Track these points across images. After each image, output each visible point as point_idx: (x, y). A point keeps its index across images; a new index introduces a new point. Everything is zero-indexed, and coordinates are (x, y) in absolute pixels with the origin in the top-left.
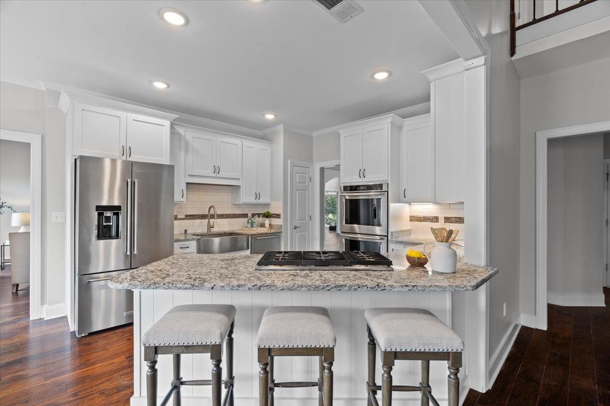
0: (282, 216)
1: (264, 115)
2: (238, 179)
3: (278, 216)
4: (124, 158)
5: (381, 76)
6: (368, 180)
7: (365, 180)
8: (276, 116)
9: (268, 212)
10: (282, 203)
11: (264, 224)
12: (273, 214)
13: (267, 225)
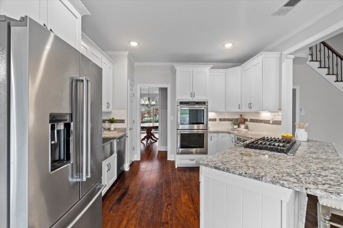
0: (126, 121)
1: (129, 42)
3: (122, 121)
5: (228, 45)
6: (196, 99)
7: (194, 98)
8: (139, 44)
9: (113, 118)
10: (125, 111)
11: (110, 128)
12: (116, 120)
13: (112, 129)
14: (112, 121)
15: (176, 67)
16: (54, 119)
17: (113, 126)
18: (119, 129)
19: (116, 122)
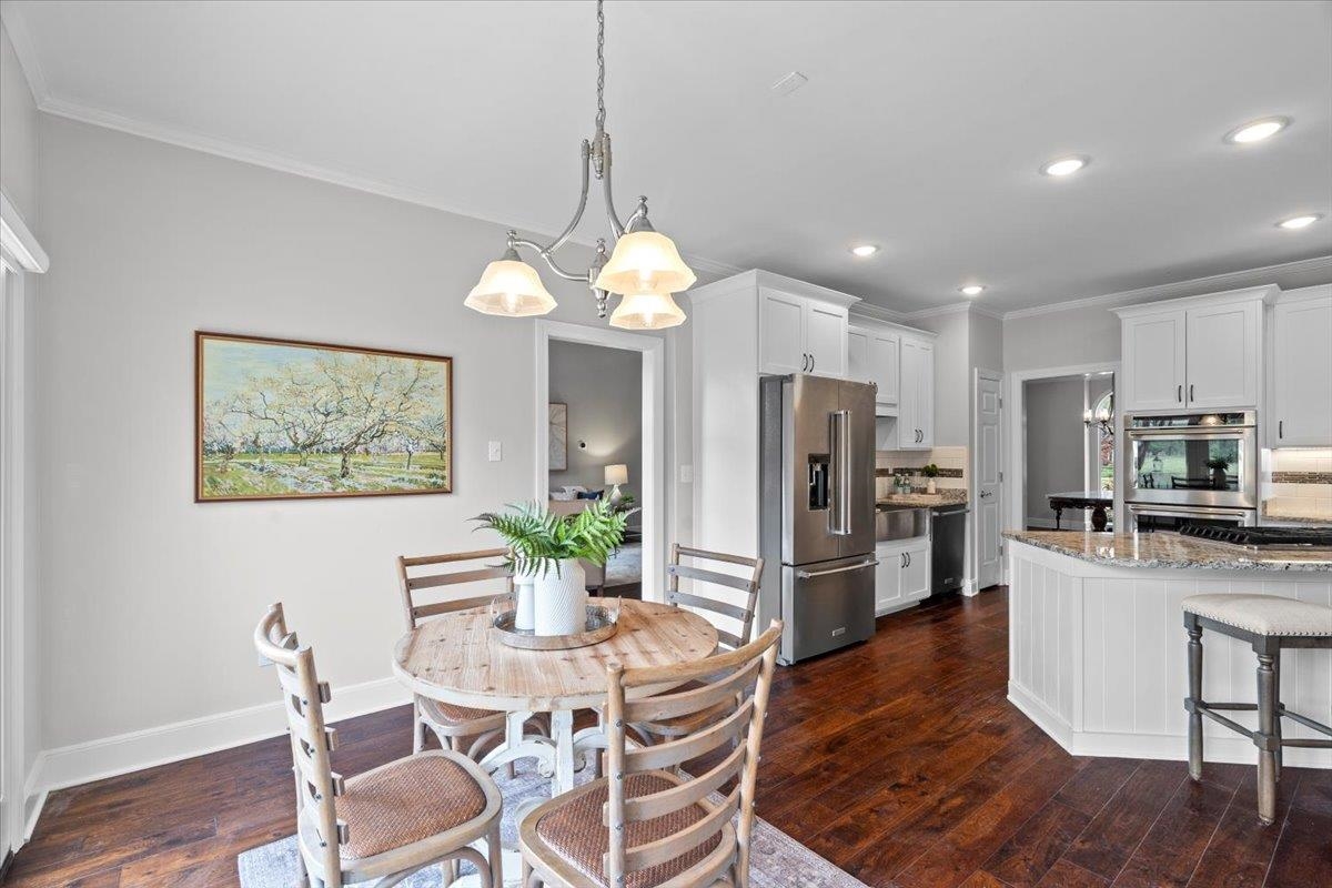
0: (965, 474)
2: (894, 405)
3: (957, 473)
4: (806, 373)
7: (1190, 405)
9: (933, 466)
10: (965, 449)
11: (926, 489)
12: (942, 470)
13: (932, 490)
14: (931, 472)
15: (1120, 316)
16: (813, 459)
17: (932, 484)
18: (949, 491)
19: (943, 476)
